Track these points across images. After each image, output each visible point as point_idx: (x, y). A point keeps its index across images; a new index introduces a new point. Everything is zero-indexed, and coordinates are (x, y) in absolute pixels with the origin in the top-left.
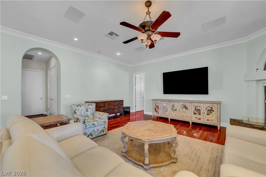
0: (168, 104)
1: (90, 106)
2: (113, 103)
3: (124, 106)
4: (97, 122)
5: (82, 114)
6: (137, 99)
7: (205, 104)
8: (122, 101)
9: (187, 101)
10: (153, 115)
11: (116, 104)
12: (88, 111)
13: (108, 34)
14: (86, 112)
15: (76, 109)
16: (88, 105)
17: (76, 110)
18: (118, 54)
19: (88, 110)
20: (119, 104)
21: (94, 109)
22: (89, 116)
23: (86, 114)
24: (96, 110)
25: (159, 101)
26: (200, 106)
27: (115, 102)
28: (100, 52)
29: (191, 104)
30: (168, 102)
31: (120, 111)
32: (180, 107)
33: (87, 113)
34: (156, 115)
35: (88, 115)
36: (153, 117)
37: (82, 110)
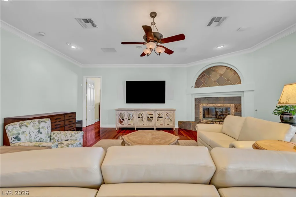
0: (134, 113)
1: (42, 124)
2: (62, 118)
3: (77, 119)
4: (72, 145)
5: (31, 139)
6: (89, 110)
7: (165, 111)
8: (75, 113)
9: (152, 110)
10: (117, 127)
11: (66, 118)
12: (41, 133)
13: (82, 19)
14: (38, 135)
15: (20, 132)
16: (39, 123)
17: (19, 134)
18: (73, 47)
19: (41, 130)
20: (71, 118)
21: (50, 129)
22: (45, 140)
23: (38, 138)
24: (53, 130)
25: (125, 110)
26: (162, 114)
27: (65, 115)
28: (43, 35)
29: (155, 112)
30: (134, 111)
31: (72, 127)
32: (146, 115)
33: (41, 136)
34: (121, 126)
35: (42, 138)
36: (116, 129)
37: (31, 133)
